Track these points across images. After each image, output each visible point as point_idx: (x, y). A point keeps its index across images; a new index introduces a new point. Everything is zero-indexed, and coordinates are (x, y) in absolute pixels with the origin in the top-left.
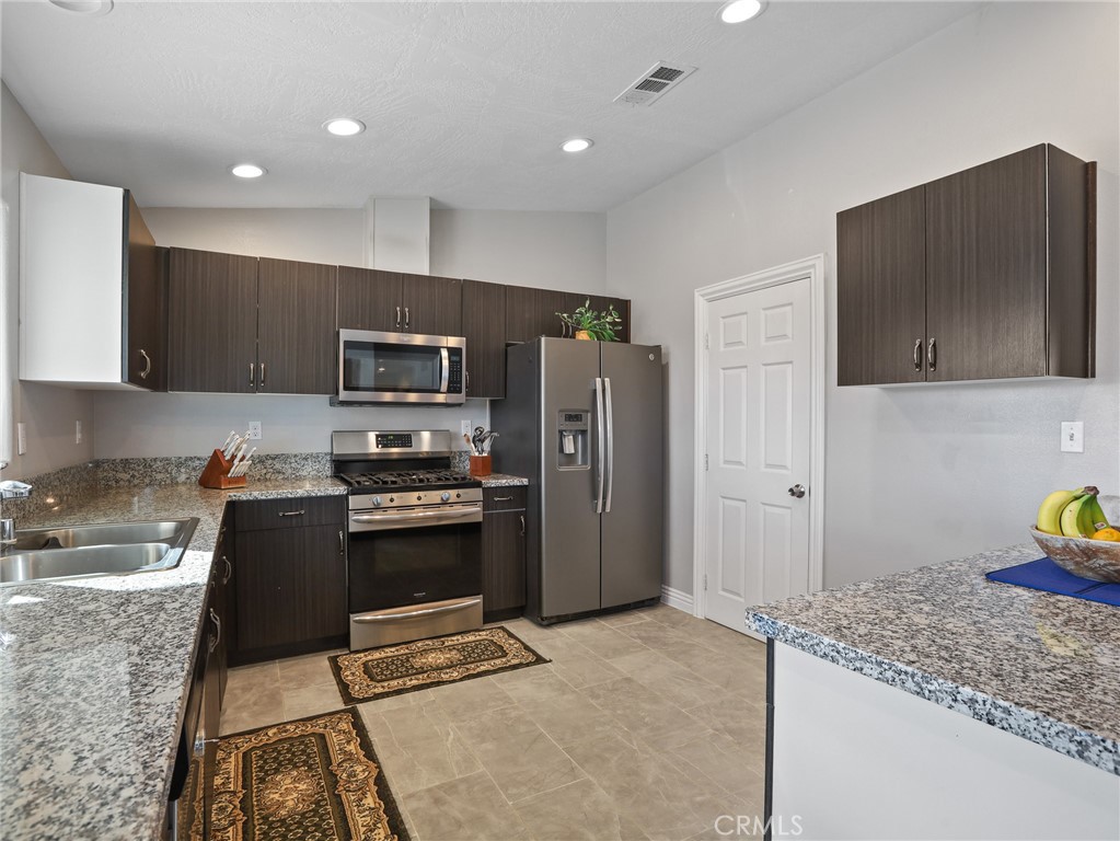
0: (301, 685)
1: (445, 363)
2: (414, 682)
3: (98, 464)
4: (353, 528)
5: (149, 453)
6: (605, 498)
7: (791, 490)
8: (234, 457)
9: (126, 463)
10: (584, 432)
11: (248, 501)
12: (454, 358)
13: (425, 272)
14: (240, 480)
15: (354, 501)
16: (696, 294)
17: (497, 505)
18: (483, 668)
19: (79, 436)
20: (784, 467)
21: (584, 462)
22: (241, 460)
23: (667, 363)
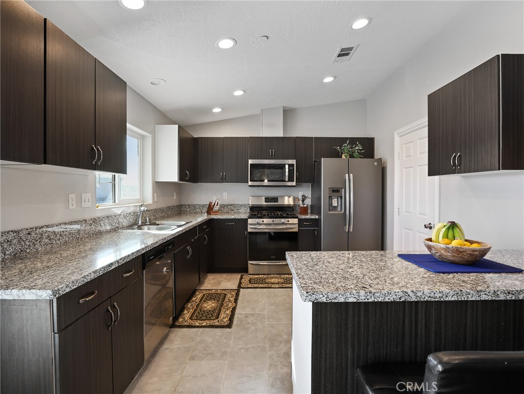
0: (229, 281)
1: (287, 170)
2: (262, 286)
3: (181, 206)
4: (249, 230)
5: (195, 203)
6: (349, 225)
7: (425, 225)
8: (215, 204)
9: (189, 205)
10: (341, 197)
11: (217, 219)
12: (291, 168)
13: (281, 135)
14: (216, 212)
15: (250, 221)
16: (395, 134)
17: (305, 226)
18: (288, 286)
19: (175, 197)
20: (425, 215)
21: (341, 210)
22: (217, 205)
23: (386, 166)
